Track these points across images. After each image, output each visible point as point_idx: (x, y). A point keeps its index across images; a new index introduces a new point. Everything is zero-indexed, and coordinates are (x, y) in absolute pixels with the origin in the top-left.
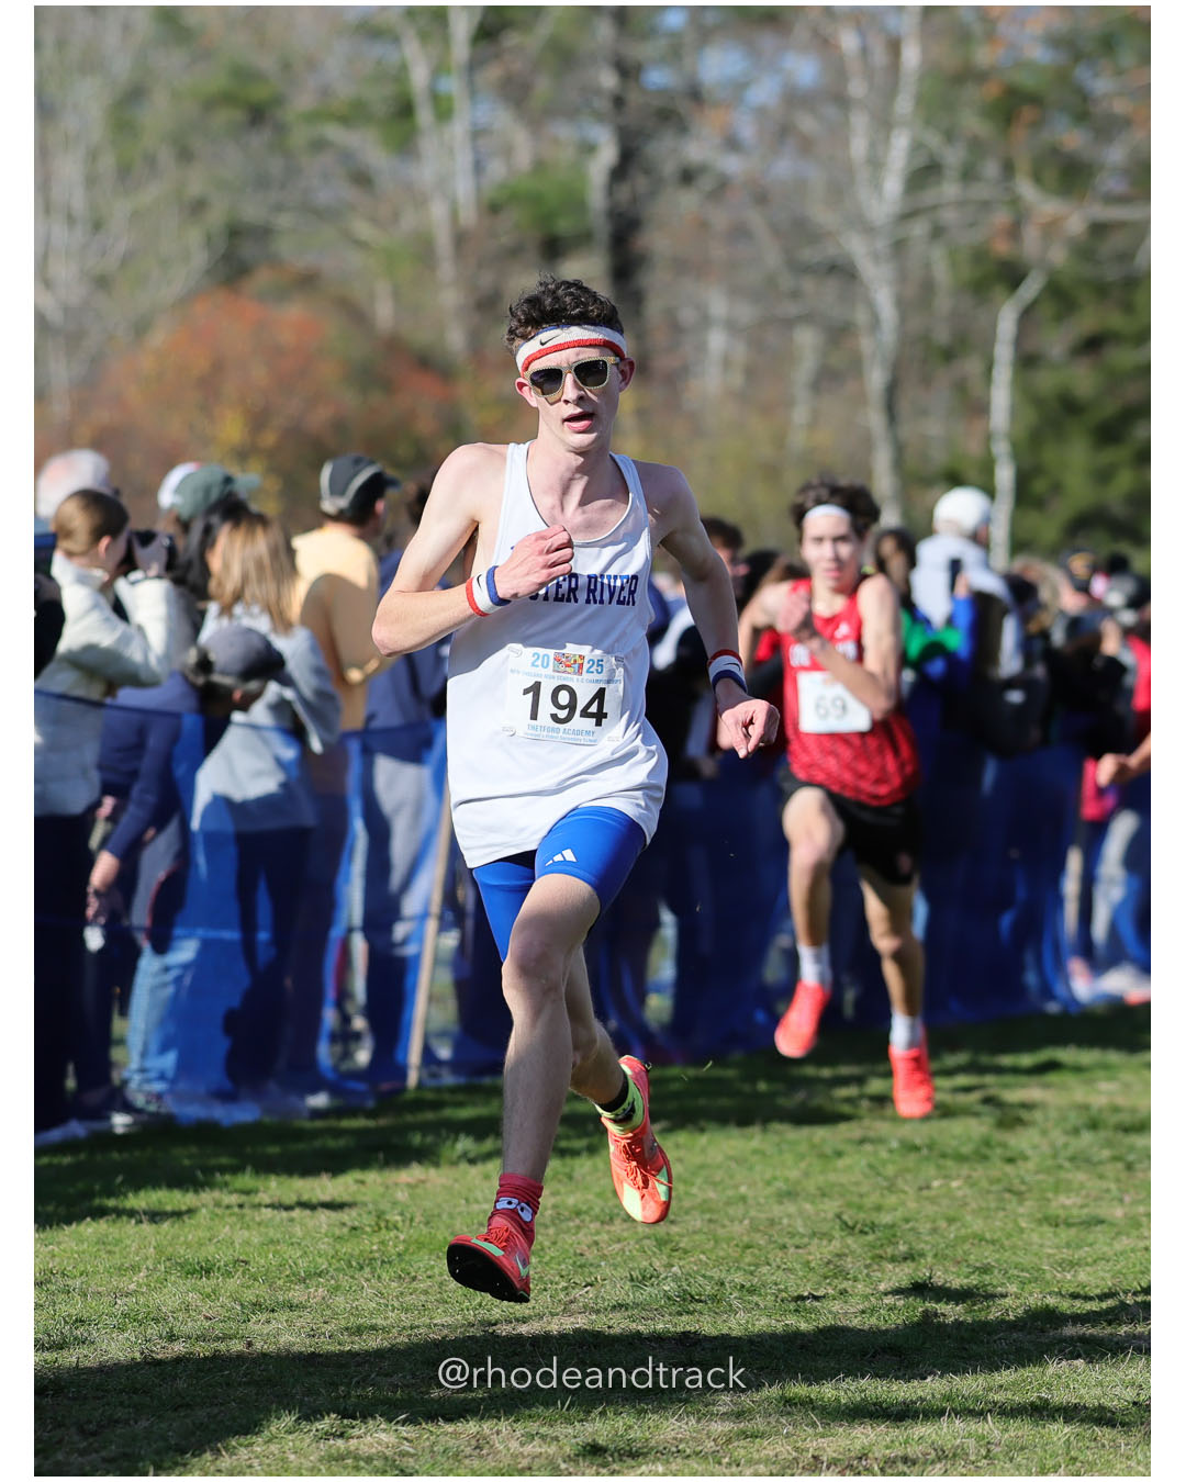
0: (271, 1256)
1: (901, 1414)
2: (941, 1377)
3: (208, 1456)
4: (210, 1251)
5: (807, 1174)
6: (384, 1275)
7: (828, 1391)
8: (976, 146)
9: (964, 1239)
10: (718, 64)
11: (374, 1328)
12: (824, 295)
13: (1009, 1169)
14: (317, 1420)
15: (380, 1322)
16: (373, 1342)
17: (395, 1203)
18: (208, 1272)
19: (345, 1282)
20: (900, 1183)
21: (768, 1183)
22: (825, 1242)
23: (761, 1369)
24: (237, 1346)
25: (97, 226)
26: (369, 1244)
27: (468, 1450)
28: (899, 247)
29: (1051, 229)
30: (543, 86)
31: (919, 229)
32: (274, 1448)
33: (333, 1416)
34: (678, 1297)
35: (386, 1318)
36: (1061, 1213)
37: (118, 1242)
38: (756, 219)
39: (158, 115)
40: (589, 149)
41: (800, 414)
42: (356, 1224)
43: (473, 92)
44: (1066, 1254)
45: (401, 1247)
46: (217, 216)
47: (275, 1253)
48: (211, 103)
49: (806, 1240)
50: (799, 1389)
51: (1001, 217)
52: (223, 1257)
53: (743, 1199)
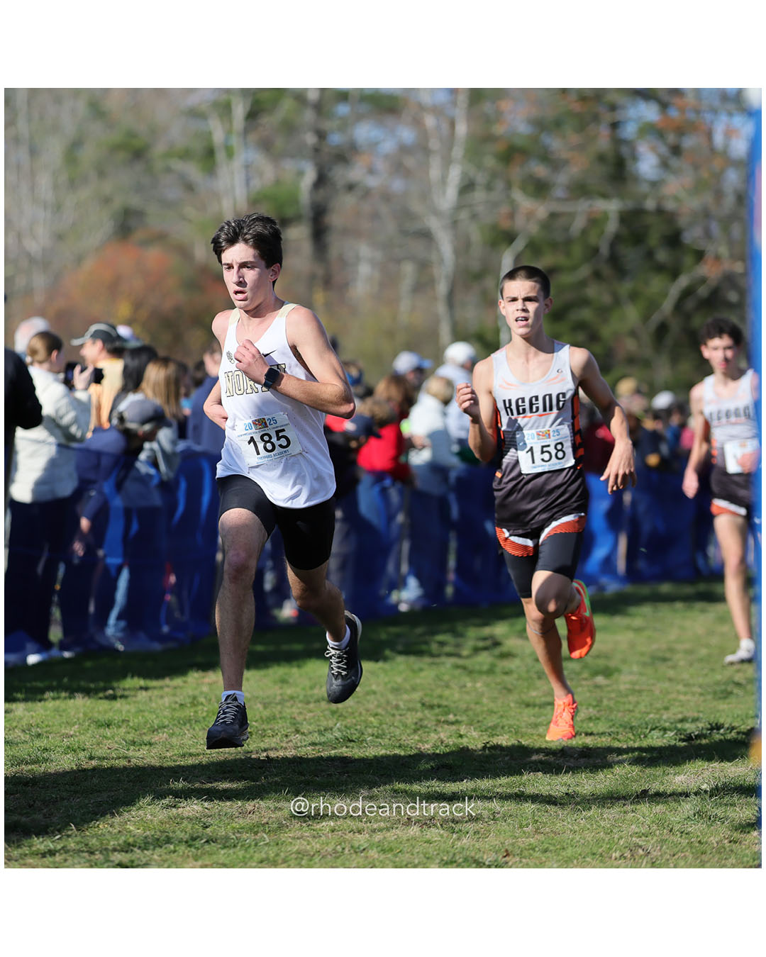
0: (140, 718)
1: (452, 798)
2: (471, 780)
3: (108, 816)
4: (110, 715)
5: (405, 680)
6: (197, 728)
7: (416, 787)
8: (494, 175)
9: (482, 712)
10: (364, 132)
11: (191, 755)
12: (417, 247)
13: (506, 678)
14: (162, 799)
15: (193, 750)
16: (190, 761)
17: (202, 693)
18: (108, 726)
19: (177, 731)
20: (452, 684)
21: (386, 684)
22: (414, 713)
23: (382, 775)
24: (123, 763)
25: (58, 208)
26: (189, 712)
27: (237, 814)
28: (455, 224)
29: (530, 215)
30: (279, 142)
31: (464, 215)
32: (141, 812)
33: (171, 797)
34: (341, 738)
35: (197, 749)
36: (532, 700)
37: (64, 711)
38: (384, 209)
39: (88, 154)
40: (300, 174)
41: (405, 305)
42: (183, 703)
43: (246, 144)
44: (533, 720)
45: (205, 714)
46: (118, 203)
47: (143, 716)
48: (116, 148)
49: (404, 712)
50: (402, 786)
51: (504, 209)
52: (117, 718)
53: (375, 693)
